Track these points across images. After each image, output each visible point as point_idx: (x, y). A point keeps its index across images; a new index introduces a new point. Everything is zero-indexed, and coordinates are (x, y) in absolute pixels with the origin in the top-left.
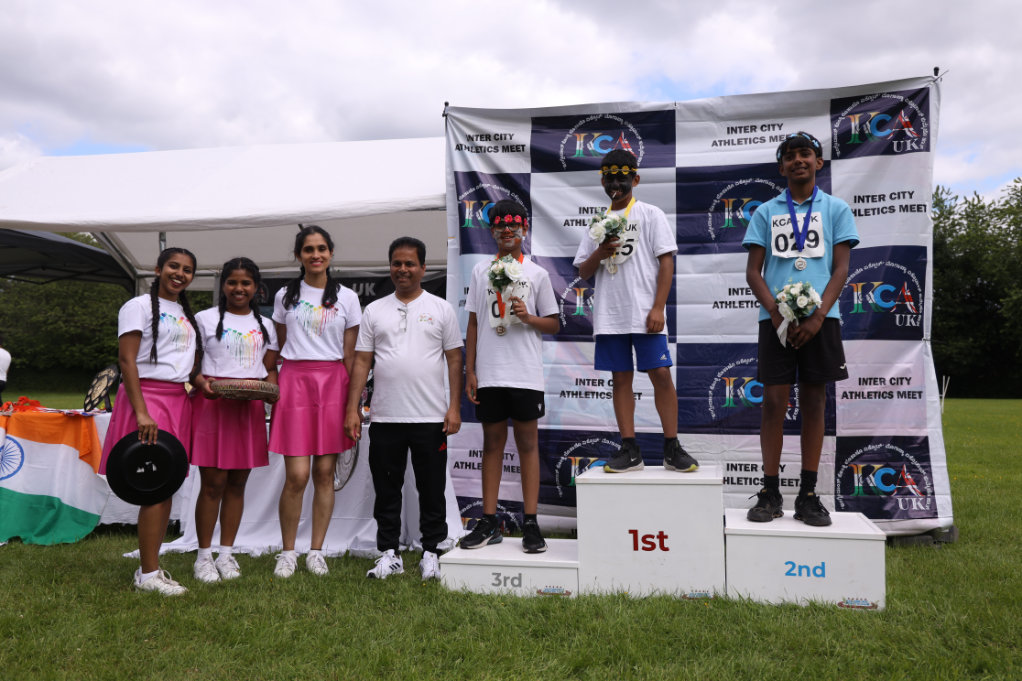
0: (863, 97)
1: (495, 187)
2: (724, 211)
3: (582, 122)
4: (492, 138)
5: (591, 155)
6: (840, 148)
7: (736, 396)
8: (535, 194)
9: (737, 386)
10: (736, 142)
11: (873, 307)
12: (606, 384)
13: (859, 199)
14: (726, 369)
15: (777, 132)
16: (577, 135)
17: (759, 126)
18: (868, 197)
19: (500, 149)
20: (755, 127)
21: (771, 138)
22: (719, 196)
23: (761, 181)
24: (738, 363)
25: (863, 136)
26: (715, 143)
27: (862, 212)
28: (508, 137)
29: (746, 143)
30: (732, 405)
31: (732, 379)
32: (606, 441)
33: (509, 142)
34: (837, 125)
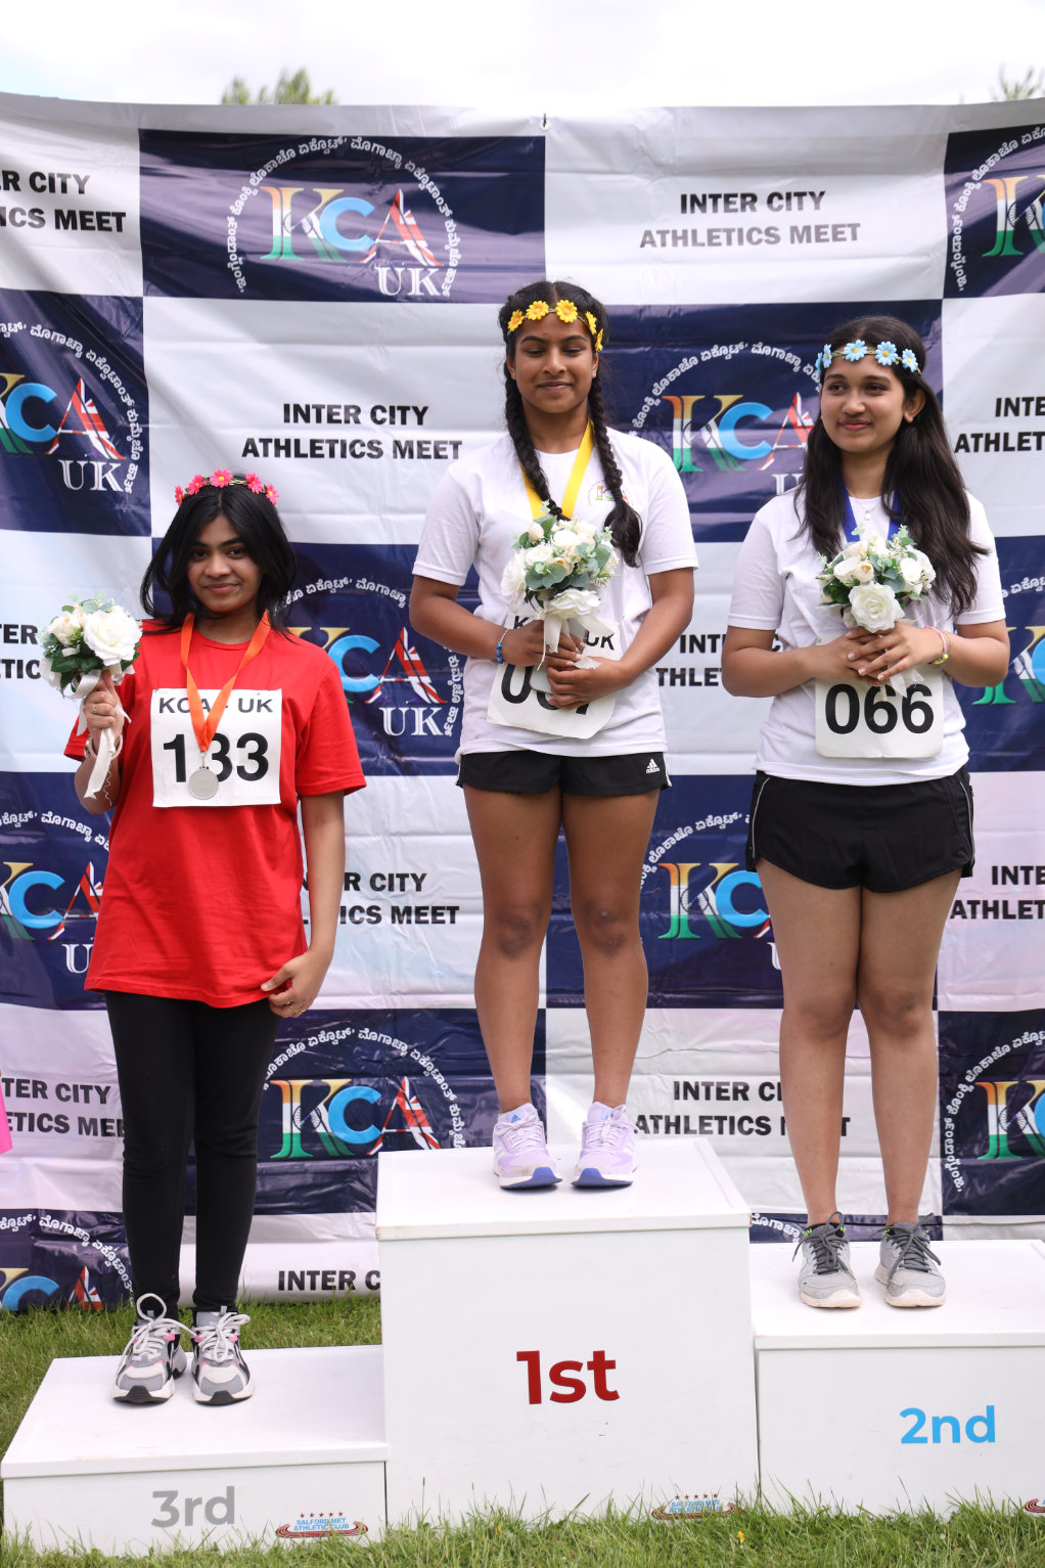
0: (1030, 129)
1: (39, 331)
2: (670, 427)
3: (285, 156)
4: (24, 182)
5: (312, 253)
6: (966, 267)
7: (695, 907)
8: (157, 356)
9: (696, 888)
10: (702, 237)
11: (1030, 689)
12: (364, 884)
13: (1007, 407)
14: (669, 843)
15: (806, 214)
16: (273, 191)
17: (762, 198)
18: (1028, 400)
19: (50, 218)
20: (754, 198)
21: (794, 229)
22: (659, 388)
23: (767, 351)
24: (700, 825)
25: (1023, 237)
26: (647, 239)
27: (1013, 442)
28: (72, 184)
29: (729, 241)
30: (685, 933)
31: (687, 867)
32: (367, 1035)
33: (72, 201)
34: (961, 206)
